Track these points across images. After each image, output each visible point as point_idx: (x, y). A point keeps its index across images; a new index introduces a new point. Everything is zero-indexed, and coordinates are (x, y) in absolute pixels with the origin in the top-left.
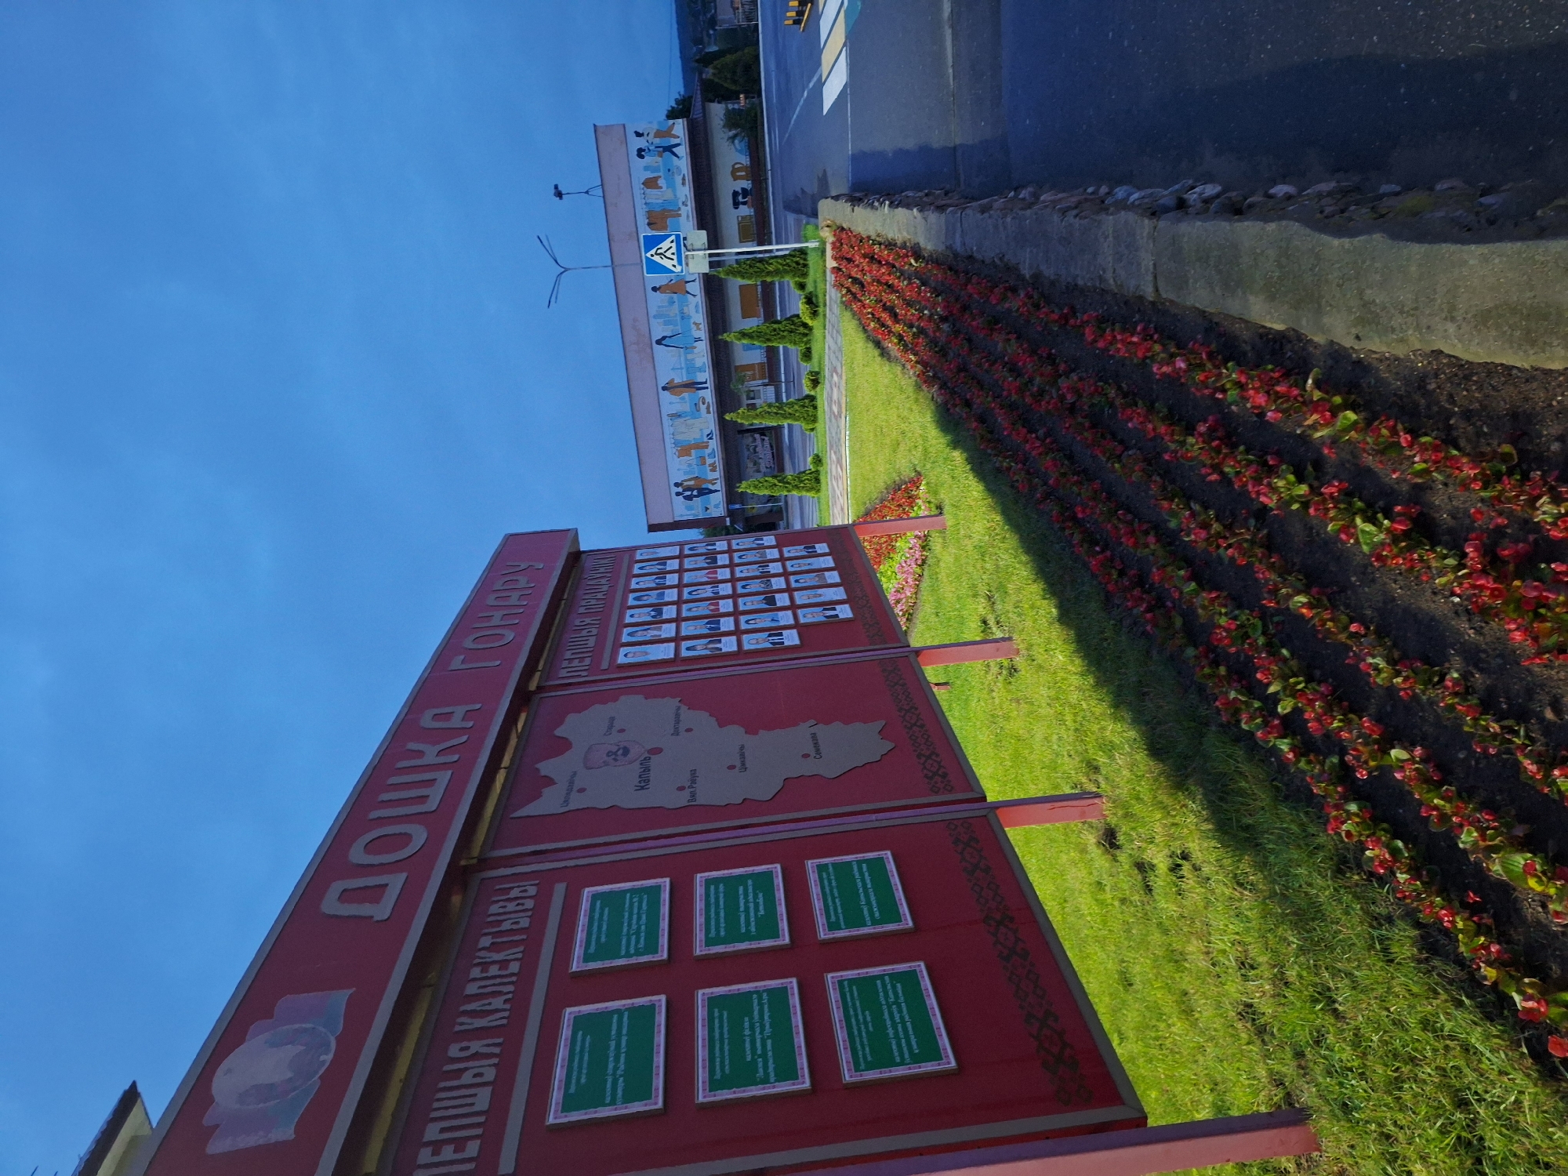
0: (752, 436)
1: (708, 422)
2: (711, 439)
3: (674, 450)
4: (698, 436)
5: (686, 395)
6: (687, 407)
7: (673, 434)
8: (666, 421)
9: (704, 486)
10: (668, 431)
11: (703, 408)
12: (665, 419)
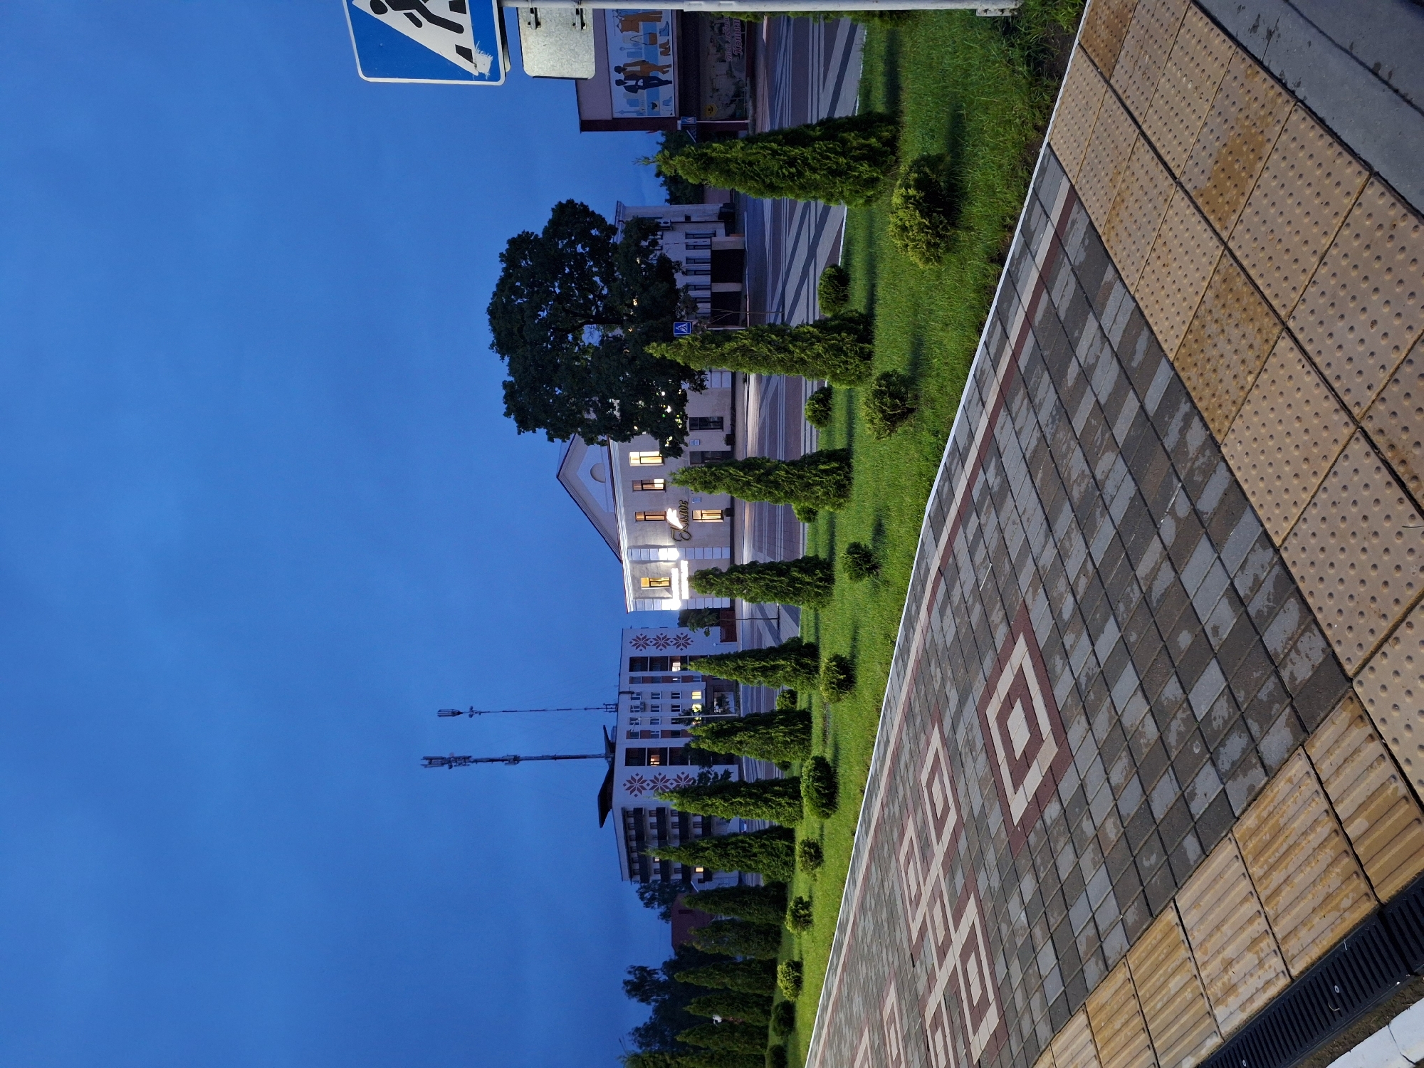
3: (617, 21)
9: (651, 74)
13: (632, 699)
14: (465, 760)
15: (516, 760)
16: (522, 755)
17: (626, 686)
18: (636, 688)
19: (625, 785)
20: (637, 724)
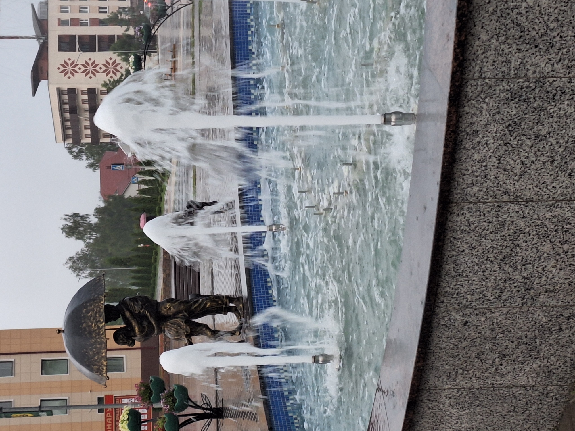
19: (59, 68)
20: (67, 12)
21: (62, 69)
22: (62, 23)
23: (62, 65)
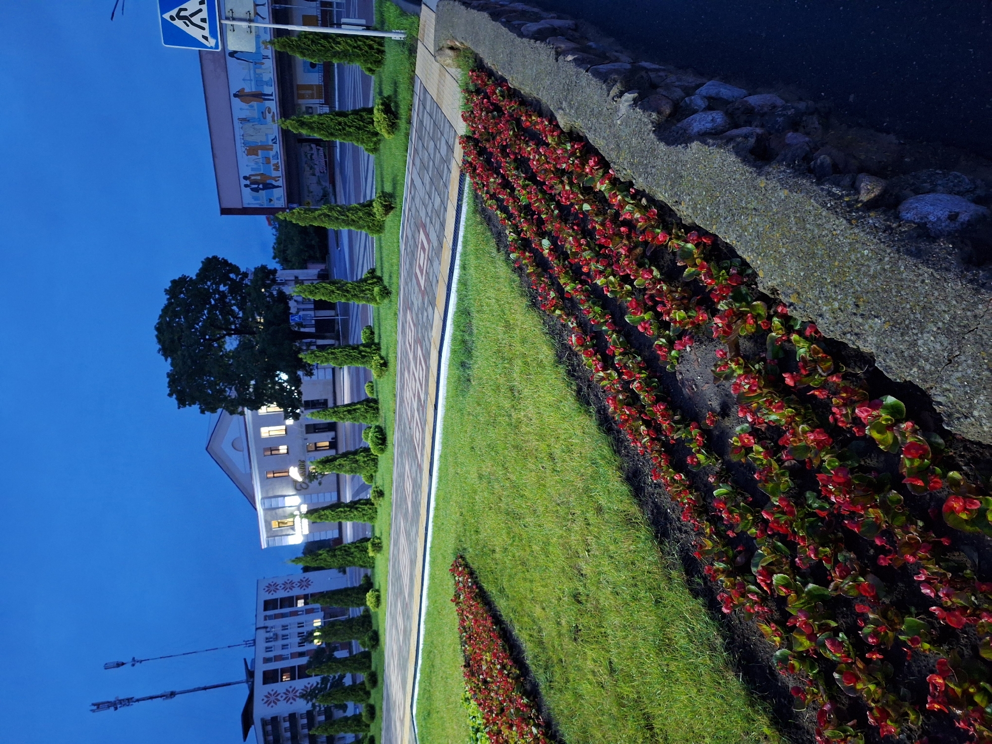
0: (310, 145)
1: (272, 129)
2: (275, 143)
3: (244, 149)
4: (264, 139)
5: (254, 104)
6: (255, 114)
7: (243, 135)
8: (237, 124)
9: (268, 182)
10: (238, 132)
11: (269, 117)
12: (236, 122)
13: (267, 632)
14: (129, 701)
15: (173, 694)
16: (177, 690)
17: (261, 623)
18: (270, 623)
19: (263, 700)
20: (271, 651)
21: (266, 699)
22: (267, 660)
23: (266, 696)
